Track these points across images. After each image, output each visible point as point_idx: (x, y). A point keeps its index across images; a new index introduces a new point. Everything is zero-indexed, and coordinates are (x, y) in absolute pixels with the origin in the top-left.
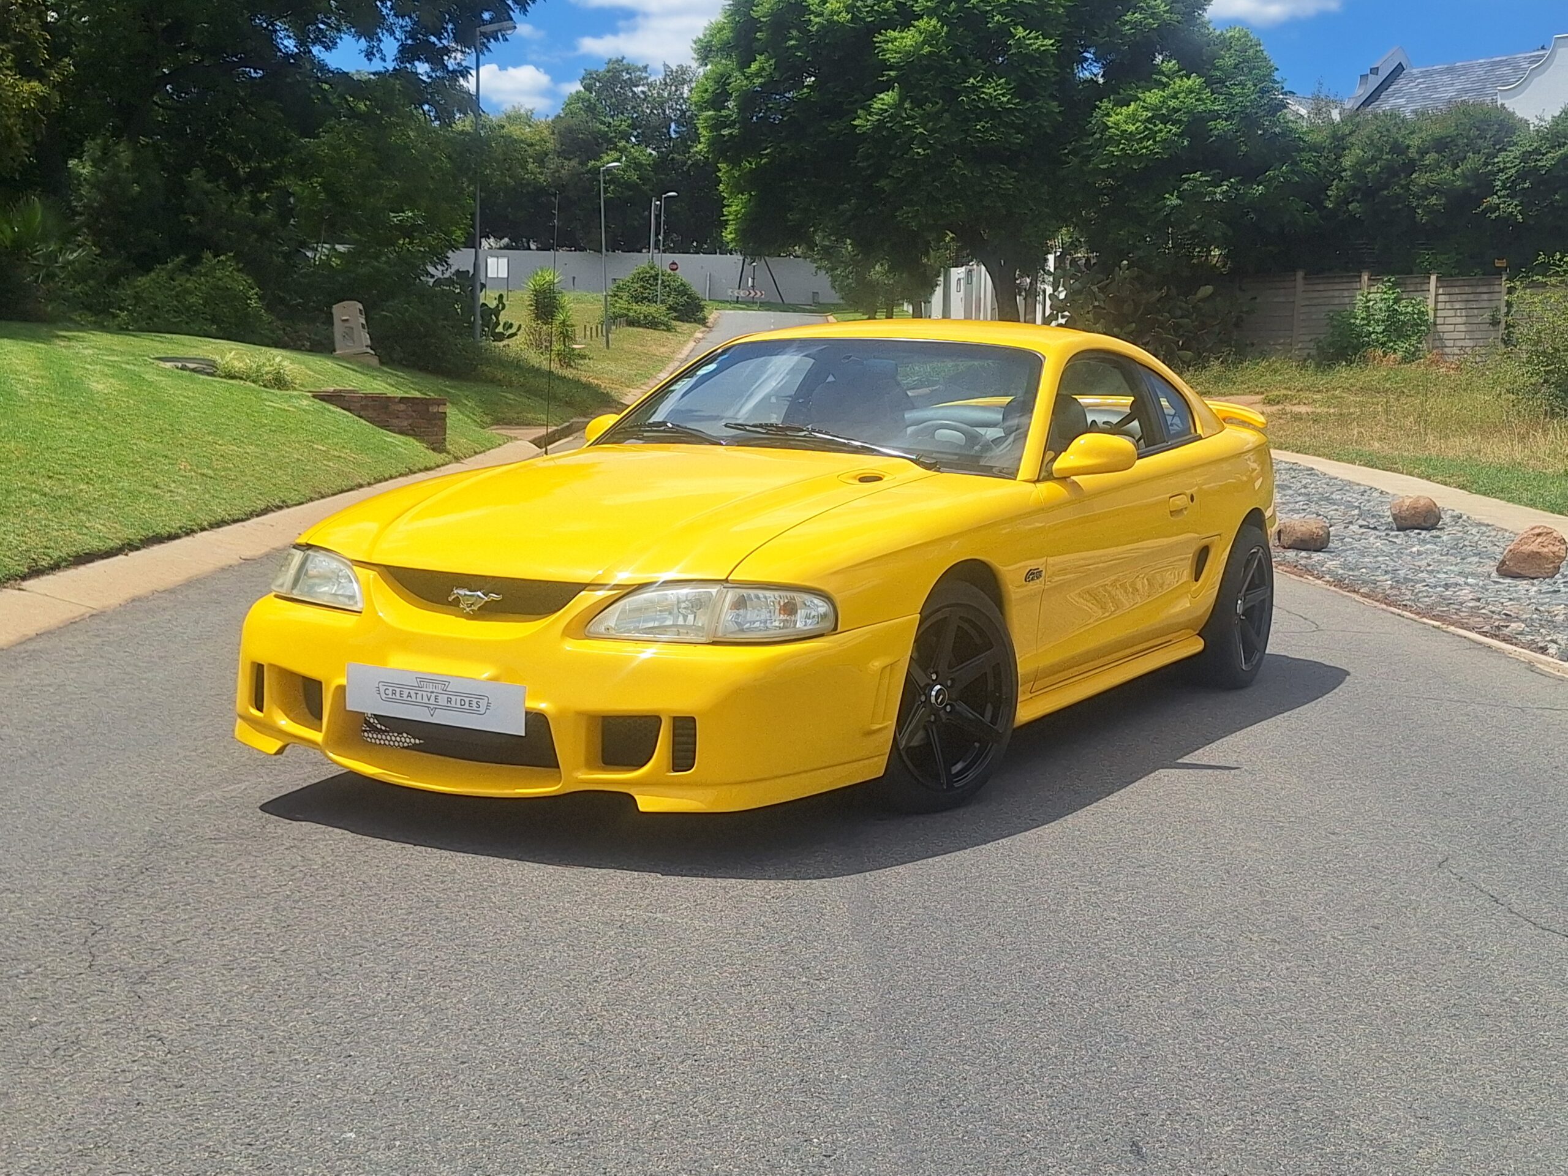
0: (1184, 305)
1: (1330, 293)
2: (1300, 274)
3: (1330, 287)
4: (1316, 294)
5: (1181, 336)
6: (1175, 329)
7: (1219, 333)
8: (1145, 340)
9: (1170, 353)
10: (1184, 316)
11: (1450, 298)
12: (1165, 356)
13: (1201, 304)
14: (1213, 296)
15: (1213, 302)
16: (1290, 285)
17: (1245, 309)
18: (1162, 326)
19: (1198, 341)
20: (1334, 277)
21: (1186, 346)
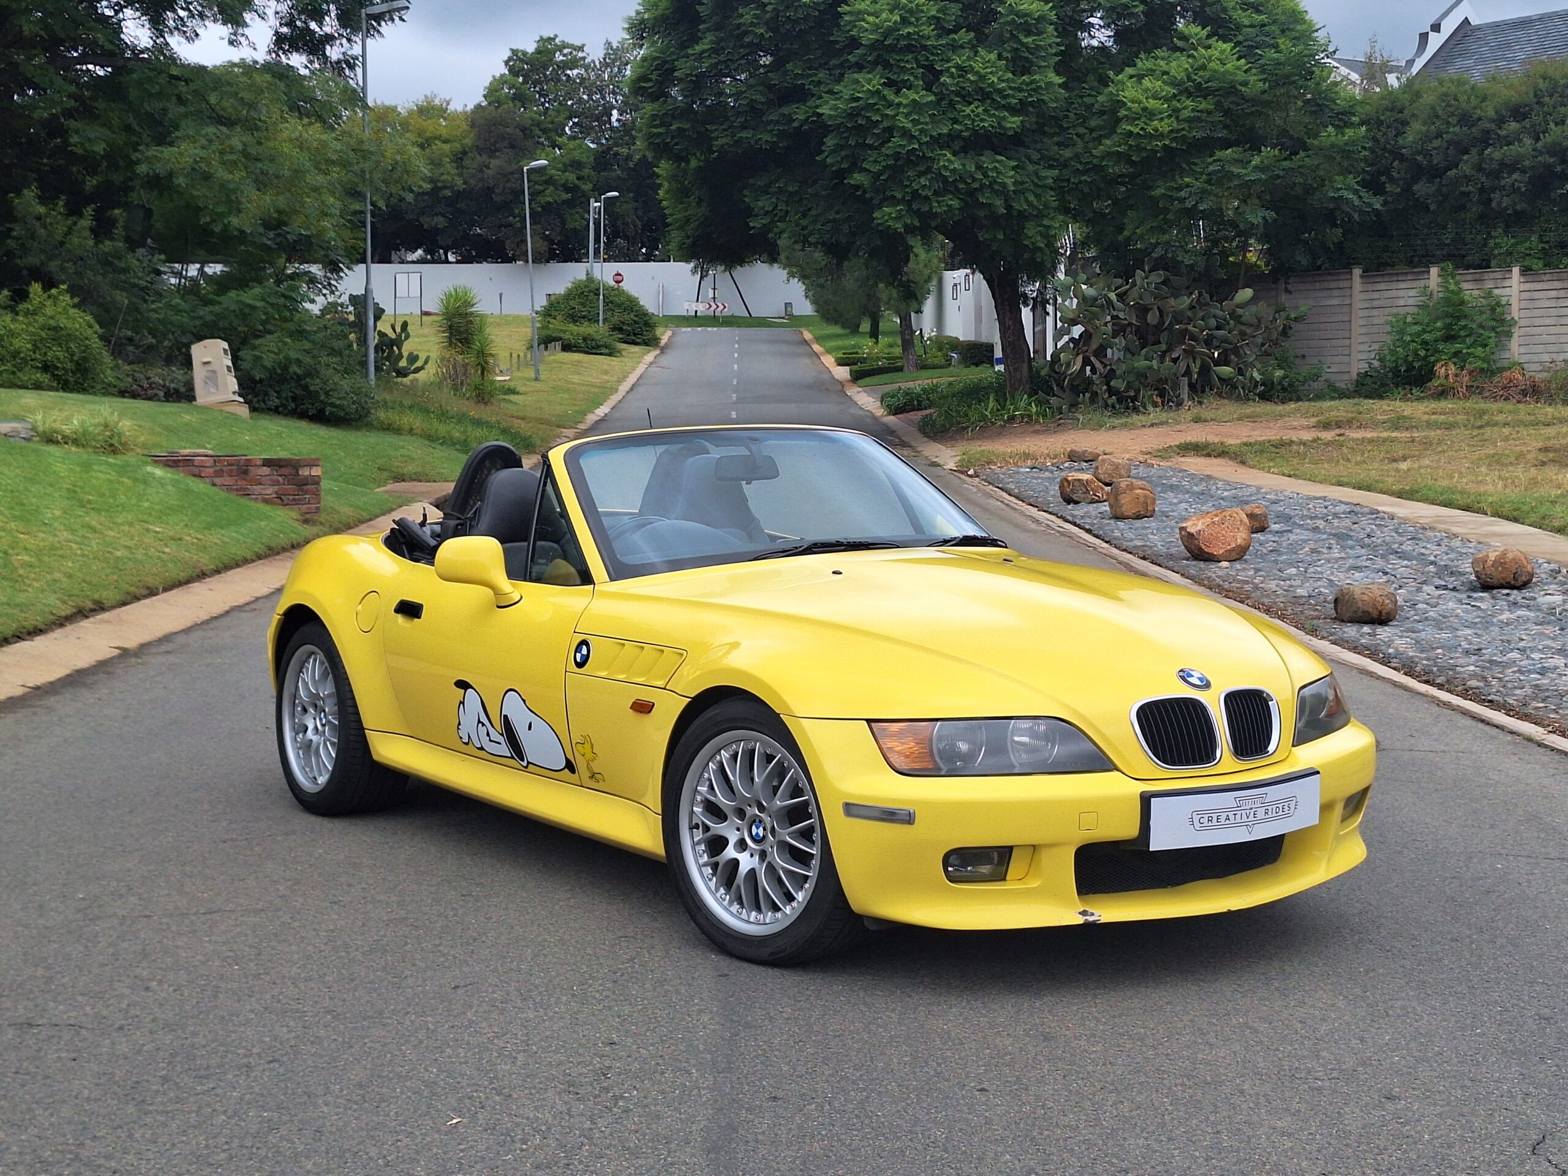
0: (1219, 313)
1: (1394, 293)
2: (1357, 272)
3: (1393, 285)
4: (1376, 295)
5: (1216, 348)
6: (1208, 343)
7: (1263, 345)
8: (1175, 355)
9: (1205, 370)
10: (1219, 327)
11: (1536, 295)
12: (1199, 374)
13: (1240, 311)
14: (1253, 300)
15: (1254, 308)
16: (1346, 284)
17: (1292, 316)
18: (1193, 338)
19: (1237, 355)
20: (1398, 274)
21: (1224, 361)
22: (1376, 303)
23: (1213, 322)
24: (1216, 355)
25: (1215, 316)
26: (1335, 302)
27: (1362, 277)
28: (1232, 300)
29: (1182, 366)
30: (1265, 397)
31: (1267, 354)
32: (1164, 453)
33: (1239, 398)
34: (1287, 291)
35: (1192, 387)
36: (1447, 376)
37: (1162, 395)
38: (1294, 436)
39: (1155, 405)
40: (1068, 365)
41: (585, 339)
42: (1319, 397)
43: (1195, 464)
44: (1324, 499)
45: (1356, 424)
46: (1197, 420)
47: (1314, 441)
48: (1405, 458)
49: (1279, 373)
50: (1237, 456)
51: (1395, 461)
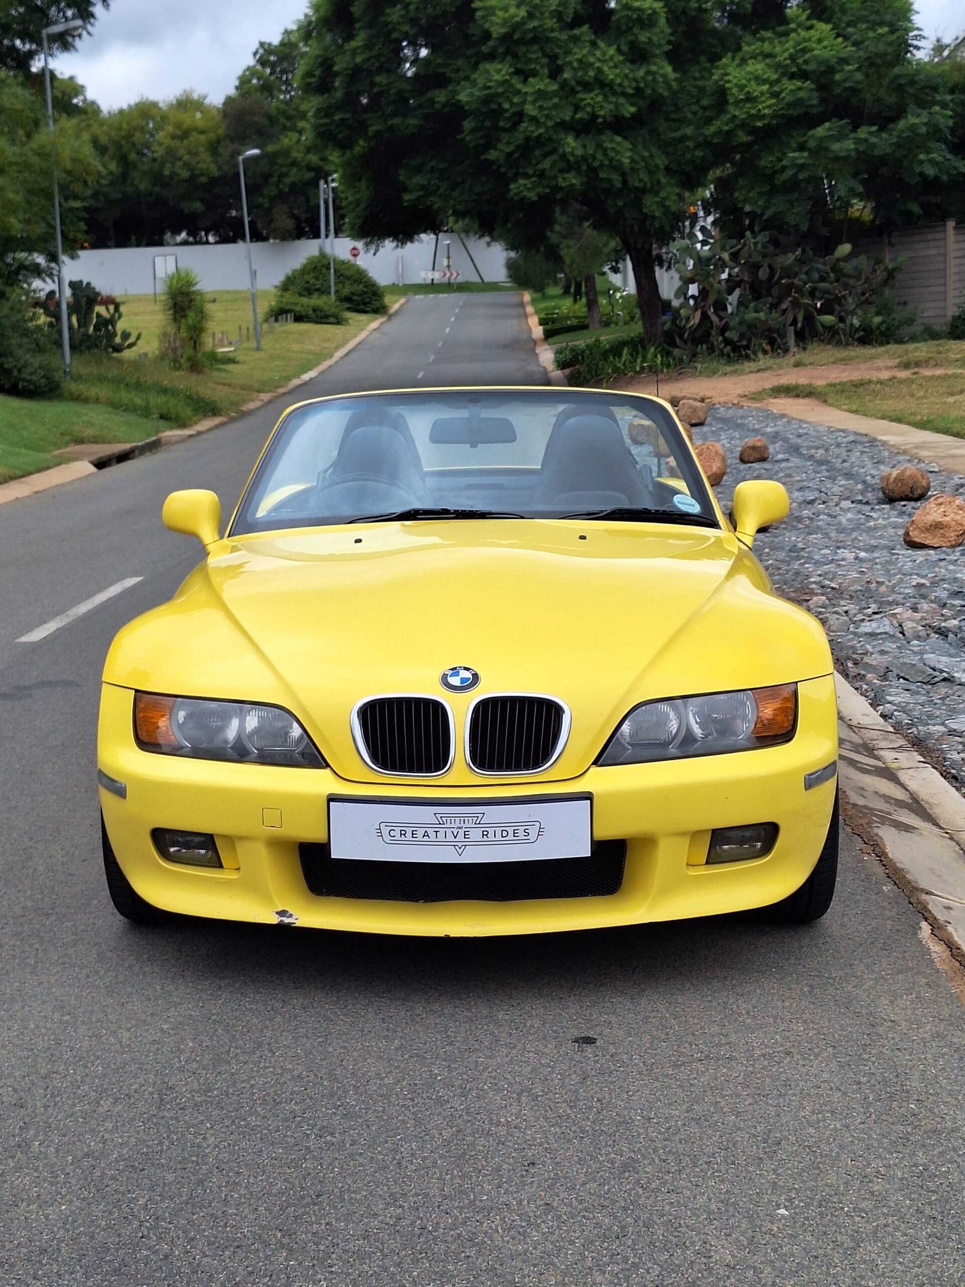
0: (821, 267)
5: (819, 299)
6: (812, 294)
7: (863, 294)
8: (784, 306)
9: (809, 319)
10: (823, 279)
12: (804, 323)
13: (842, 264)
14: (853, 254)
15: (855, 262)
16: (941, 236)
17: (890, 267)
18: (799, 291)
19: (840, 304)
21: (827, 309)
23: (816, 276)
24: (819, 305)
25: (818, 271)
26: (933, 252)
27: (955, 228)
28: (833, 254)
29: (789, 316)
30: (863, 341)
31: (867, 302)
32: (757, 396)
33: (839, 343)
34: (889, 244)
35: (798, 335)
37: (772, 342)
38: (874, 376)
39: (765, 352)
40: (688, 319)
41: (314, 310)
42: (913, 339)
43: (780, 405)
45: (932, 363)
46: (797, 365)
47: (890, 380)
49: (877, 319)
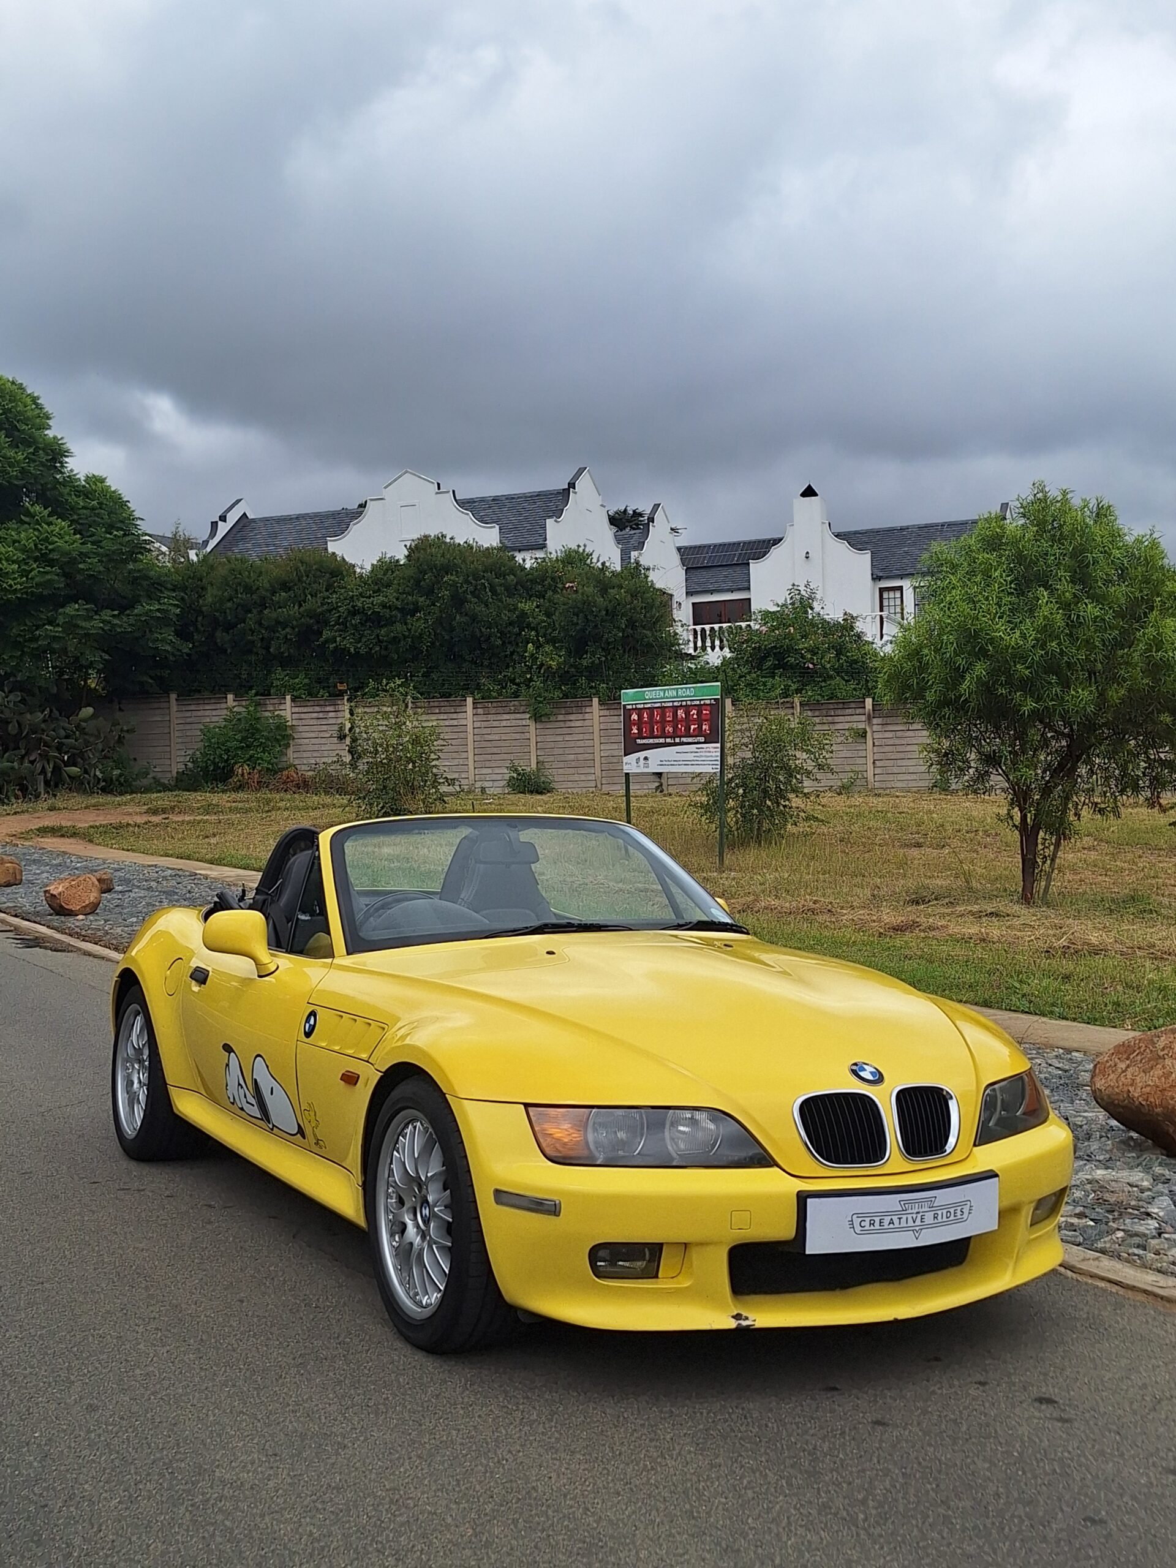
0: (67, 725)
1: (199, 713)
2: (173, 696)
3: (200, 707)
4: (188, 714)
5: (66, 753)
6: (59, 748)
7: (103, 751)
8: (32, 758)
9: (57, 770)
10: (67, 737)
11: (303, 716)
12: (52, 772)
13: (84, 724)
14: (93, 716)
15: (94, 723)
16: (165, 705)
17: (125, 728)
18: (47, 745)
19: (83, 758)
20: (204, 699)
21: (72, 763)
22: (188, 720)
23: (63, 733)
24: (66, 758)
25: (63, 728)
26: (158, 718)
27: (177, 700)
28: (77, 715)
29: (39, 766)
30: (105, 791)
31: (106, 757)
32: (25, 835)
33: (85, 792)
34: (120, 709)
35: (47, 783)
36: (243, 775)
37: (24, 789)
38: (130, 820)
39: (17, 798)
42: (147, 790)
43: (51, 843)
44: (156, 866)
45: (177, 810)
46: (52, 809)
47: (146, 823)
48: (214, 835)
49: (116, 772)
50: (86, 836)
51: (207, 837)
